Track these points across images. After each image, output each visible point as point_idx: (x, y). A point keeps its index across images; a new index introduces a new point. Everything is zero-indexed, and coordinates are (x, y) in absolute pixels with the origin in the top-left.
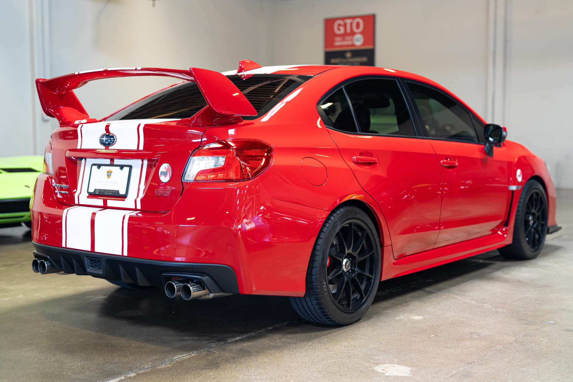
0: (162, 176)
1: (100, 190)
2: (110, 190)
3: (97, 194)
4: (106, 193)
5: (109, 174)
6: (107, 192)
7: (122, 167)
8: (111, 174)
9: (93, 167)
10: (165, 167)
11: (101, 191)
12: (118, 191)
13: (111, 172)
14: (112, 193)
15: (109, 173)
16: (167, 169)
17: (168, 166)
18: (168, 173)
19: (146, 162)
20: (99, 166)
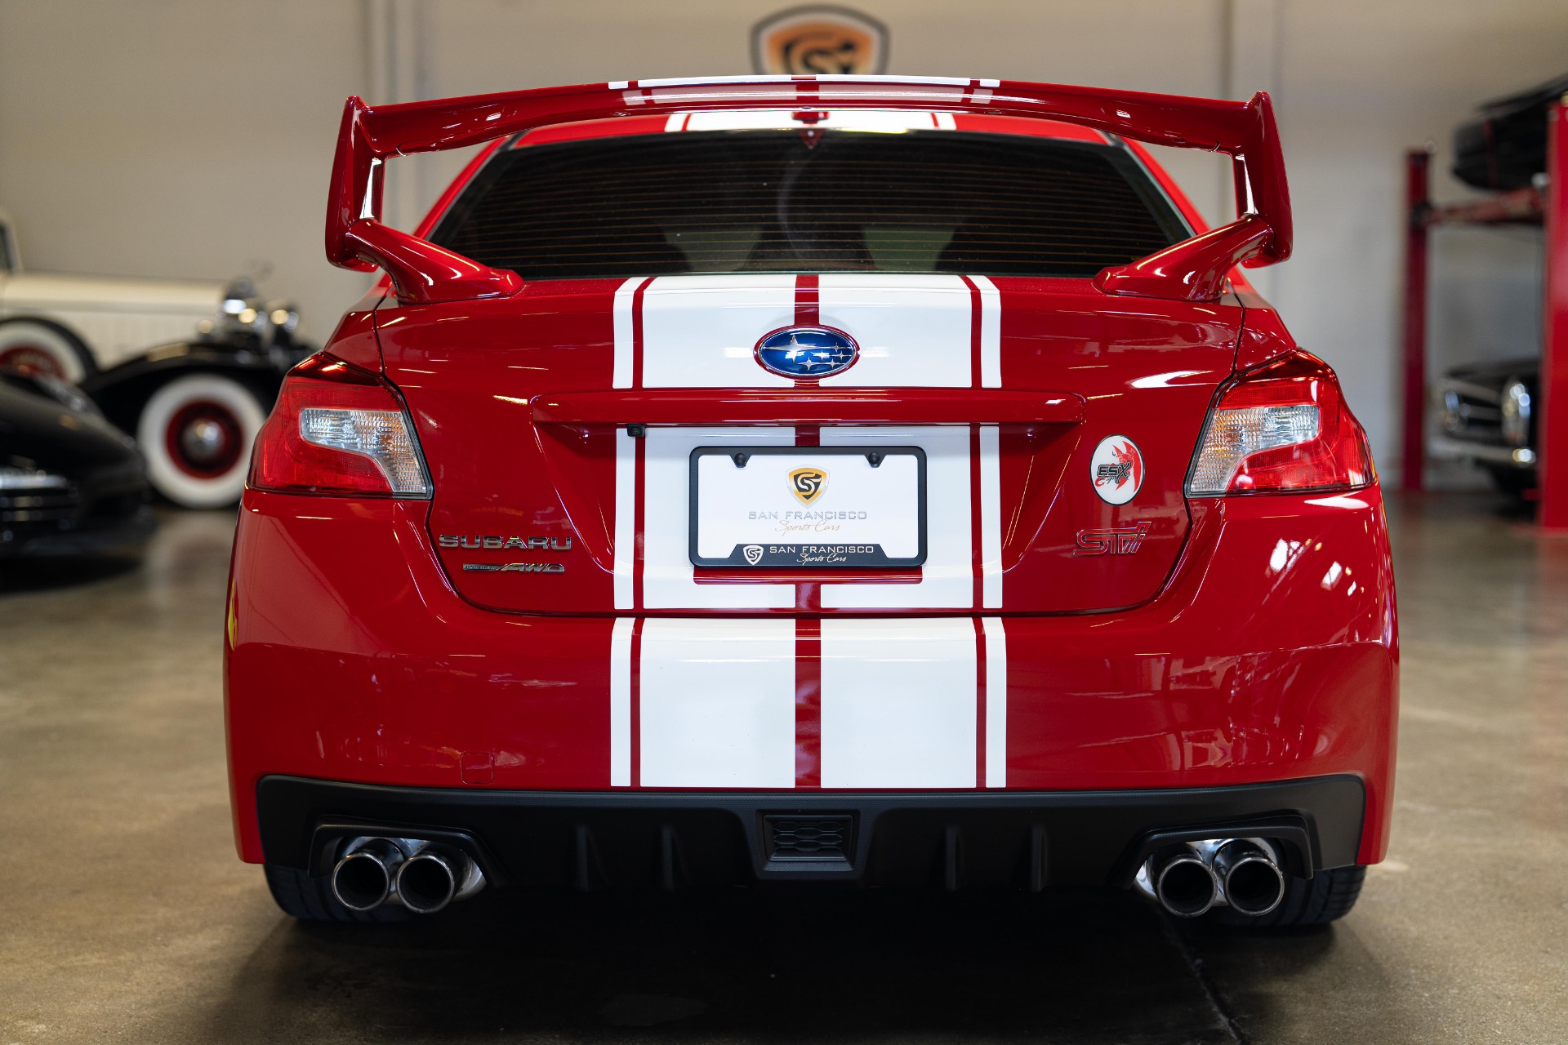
0: (1105, 481)
1: (766, 547)
2: (826, 546)
3: (753, 564)
4: (807, 560)
5: (807, 485)
6: (812, 555)
7: (875, 456)
8: (817, 485)
9: (704, 461)
10: (1118, 450)
11: (773, 550)
12: (877, 547)
13: (817, 476)
14: (839, 555)
15: (808, 479)
16: (1125, 456)
17: (1126, 443)
18: (1132, 471)
19: (990, 435)
20: (740, 456)
